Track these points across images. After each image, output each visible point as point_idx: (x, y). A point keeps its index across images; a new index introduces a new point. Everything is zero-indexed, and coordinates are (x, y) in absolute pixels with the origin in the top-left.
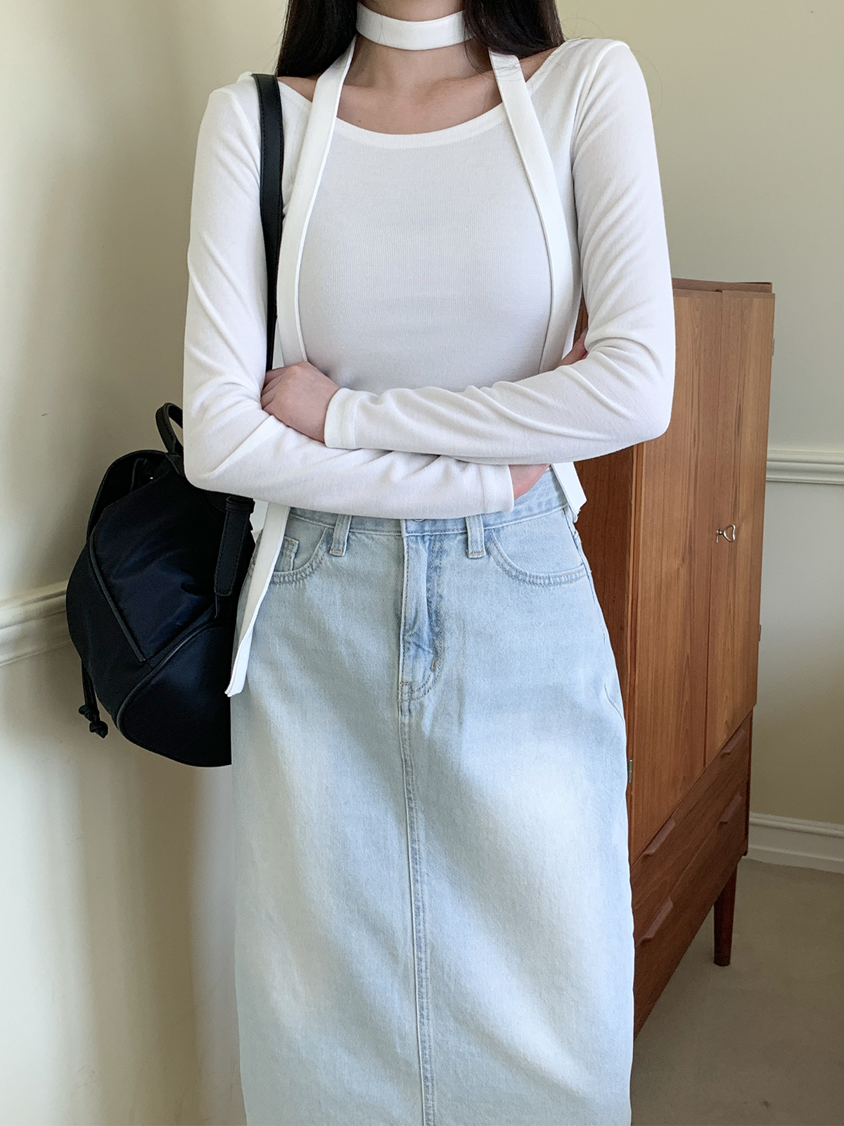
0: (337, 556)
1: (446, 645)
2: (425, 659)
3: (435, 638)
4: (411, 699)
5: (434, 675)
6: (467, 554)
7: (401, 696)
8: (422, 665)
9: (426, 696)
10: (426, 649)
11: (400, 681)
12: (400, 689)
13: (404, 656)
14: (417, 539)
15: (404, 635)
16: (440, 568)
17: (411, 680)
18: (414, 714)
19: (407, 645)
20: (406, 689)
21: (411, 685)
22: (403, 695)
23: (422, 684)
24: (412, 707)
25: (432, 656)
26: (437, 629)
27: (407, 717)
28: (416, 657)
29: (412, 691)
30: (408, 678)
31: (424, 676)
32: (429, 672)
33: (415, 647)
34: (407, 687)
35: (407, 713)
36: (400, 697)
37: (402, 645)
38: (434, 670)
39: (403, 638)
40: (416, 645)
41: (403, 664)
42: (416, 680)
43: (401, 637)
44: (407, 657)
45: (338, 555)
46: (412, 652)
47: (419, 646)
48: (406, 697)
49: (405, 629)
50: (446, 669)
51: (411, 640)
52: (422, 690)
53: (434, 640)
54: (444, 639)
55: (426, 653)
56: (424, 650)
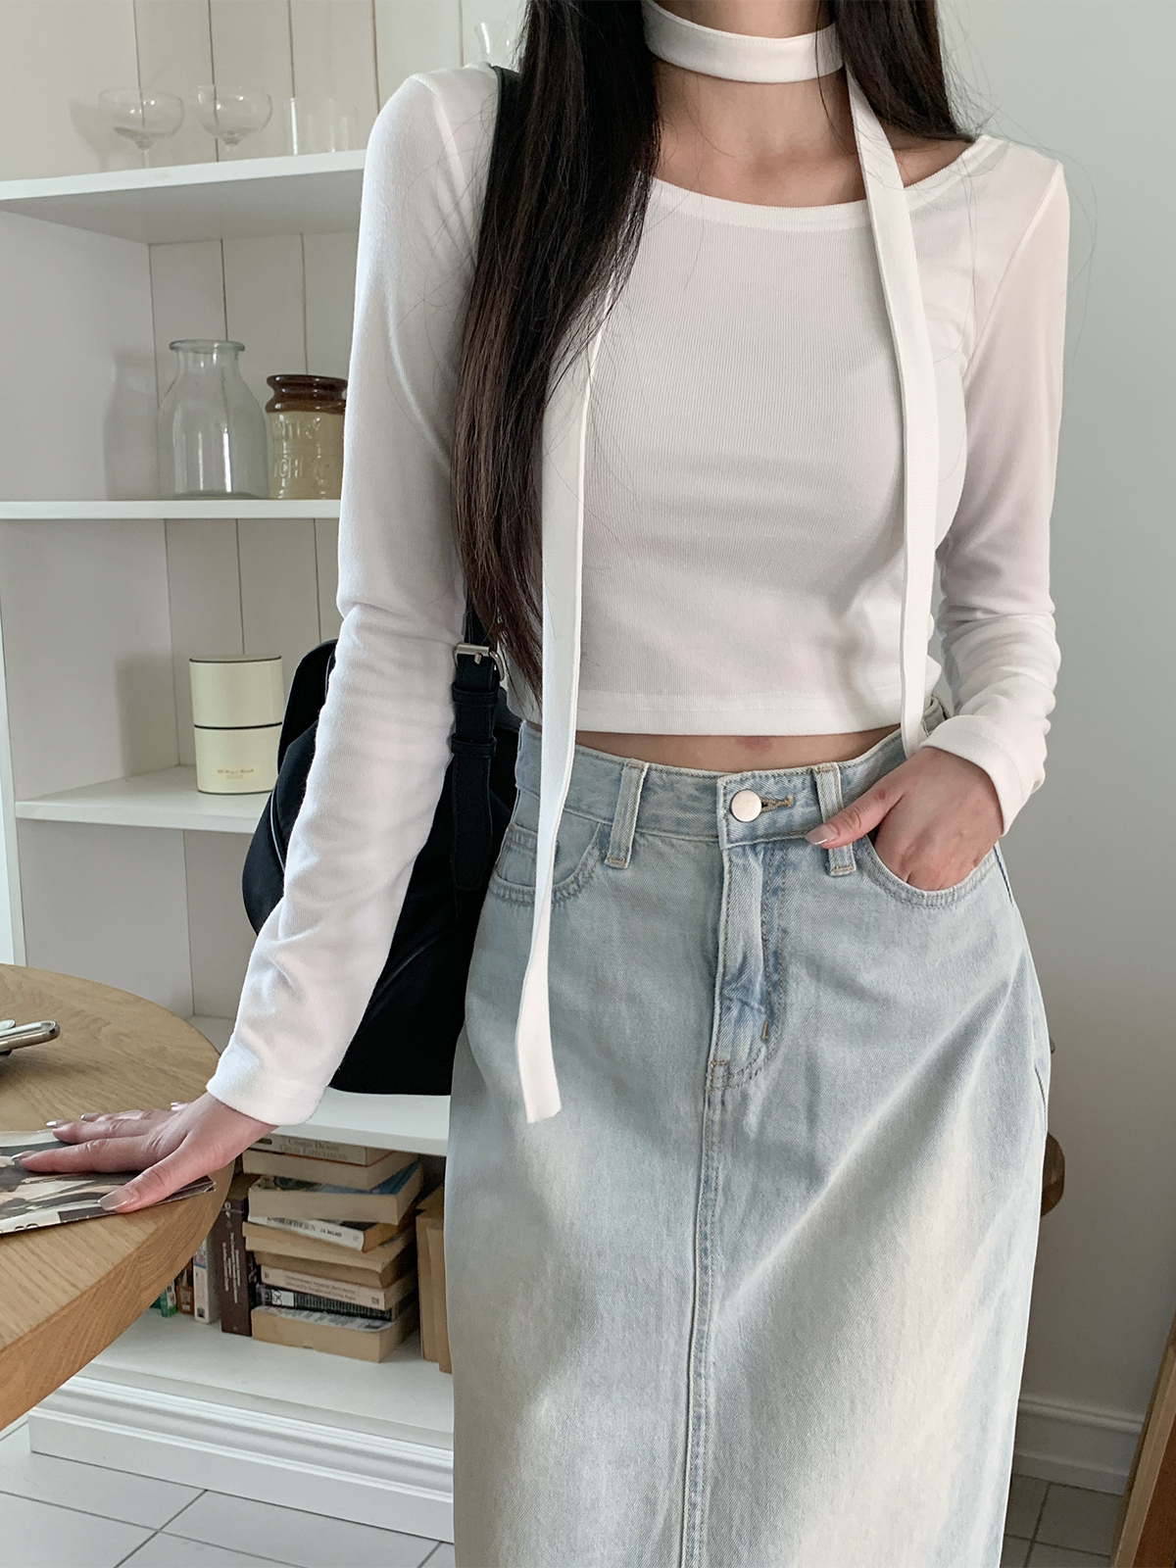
0: (615, 868)
1: (788, 1001)
2: (754, 1023)
3: (771, 989)
4: (727, 1086)
5: (768, 1047)
6: (827, 870)
7: (712, 1081)
8: (749, 1033)
9: (752, 1082)
10: (756, 1006)
11: (711, 1058)
12: (709, 1070)
13: (721, 1020)
14: (744, 850)
15: (722, 988)
16: (783, 890)
17: (729, 1058)
18: (730, 1107)
19: (727, 1002)
20: (720, 1071)
21: (728, 1066)
22: (715, 1080)
23: (746, 1065)
24: (728, 1098)
25: (764, 1017)
26: (775, 977)
27: (718, 1112)
28: (740, 1020)
29: (729, 1074)
30: (725, 1055)
31: (751, 1049)
32: (759, 1043)
33: (739, 1004)
34: (722, 1069)
35: (719, 1107)
36: (708, 1082)
37: (717, 1002)
38: (766, 1041)
39: (721, 993)
40: (742, 1001)
41: (719, 1032)
42: (738, 1058)
43: (717, 991)
44: (725, 1021)
45: (617, 866)
46: (735, 1012)
47: (745, 1004)
48: (719, 1083)
49: (723, 979)
50: (787, 1038)
51: (733, 995)
52: (746, 1072)
53: (769, 994)
54: (785, 992)
55: (756, 1013)
56: (752, 1008)
